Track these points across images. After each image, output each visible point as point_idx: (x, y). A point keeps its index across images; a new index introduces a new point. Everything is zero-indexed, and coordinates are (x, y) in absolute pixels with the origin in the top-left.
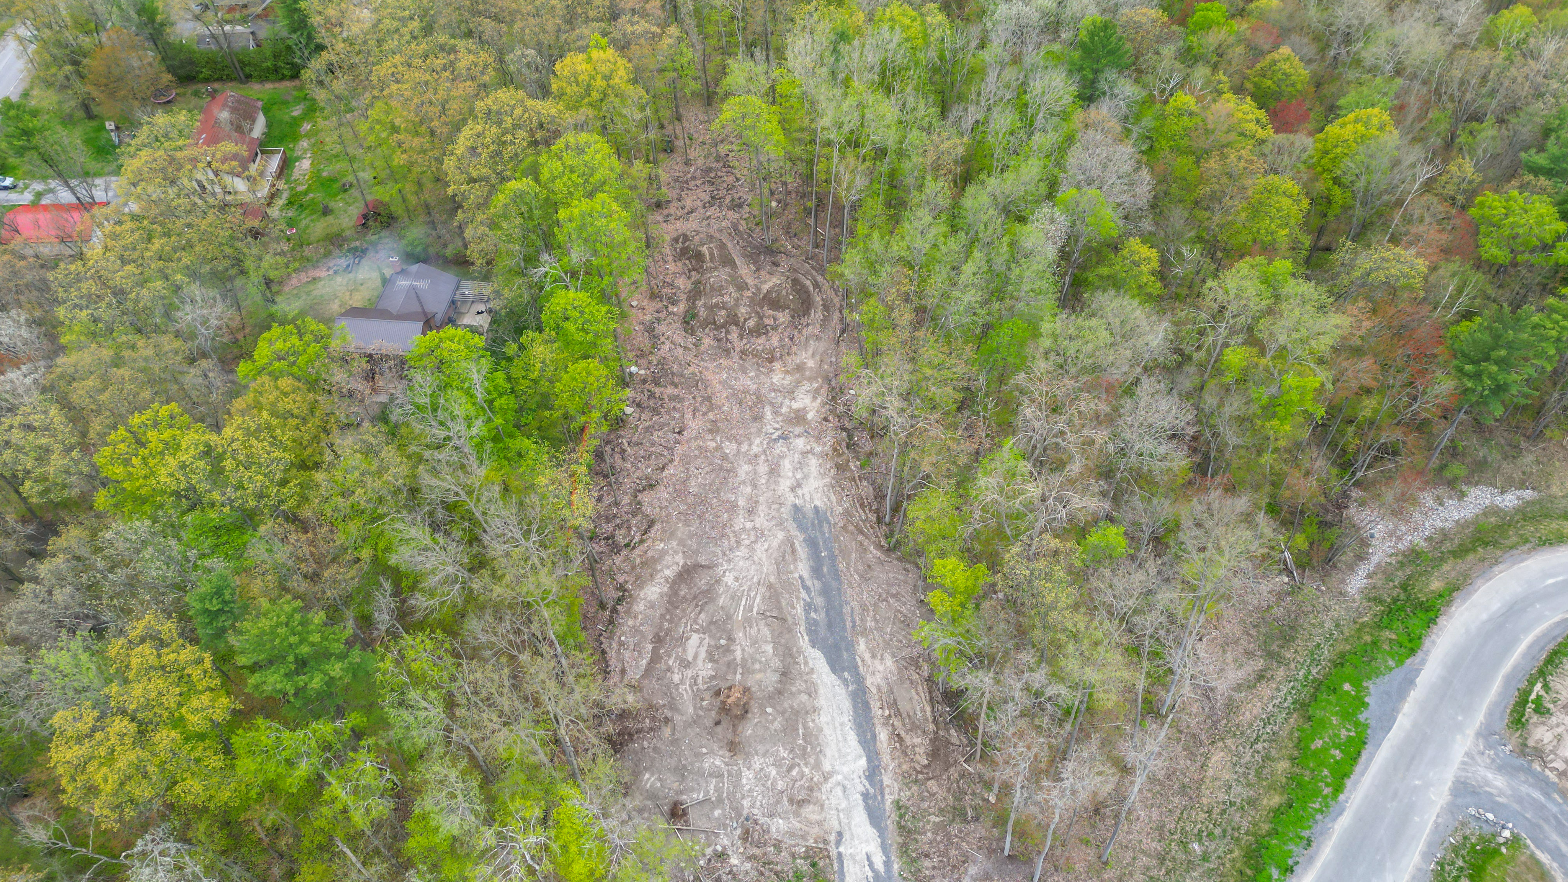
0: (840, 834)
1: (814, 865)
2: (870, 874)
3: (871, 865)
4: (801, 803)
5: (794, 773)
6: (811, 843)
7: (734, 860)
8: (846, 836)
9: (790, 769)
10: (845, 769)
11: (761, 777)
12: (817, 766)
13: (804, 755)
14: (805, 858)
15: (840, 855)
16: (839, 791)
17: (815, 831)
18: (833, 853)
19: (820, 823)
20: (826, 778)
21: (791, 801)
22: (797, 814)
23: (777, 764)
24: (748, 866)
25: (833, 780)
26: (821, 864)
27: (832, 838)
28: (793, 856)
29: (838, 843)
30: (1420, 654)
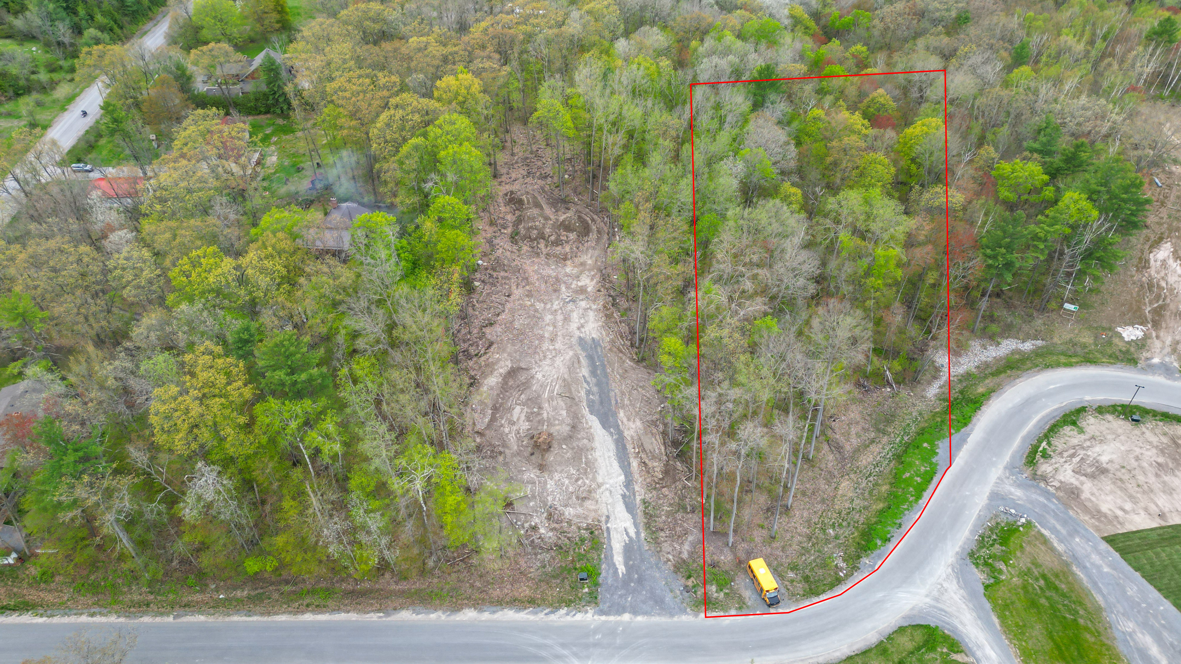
0: (608, 517)
1: (592, 533)
2: (627, 539)
3: (627, 534)
4: (584, 499)
5: (580, 482)
6: (590, 521)
7: (542, 531)
8: (612, 518)
9: (577, 480)
10: (611, 481)
11: (559, 484)
12: (594, 479)
13: (586, 473)
14: (586, 529)
15: (608, 528)
16: (607, 493)
17: (593, 514)
18: (604, 527)
19: (596, 511)
20: (599, 487)
21: (578, 498)
22: (581, 506)
23: (569, 477)
24: (551, 534)
25: (603, 488)
26: (596, 533)
27: (603, 519)
28: (579, 528)
29: (607, 522)
30: (970, 426)
